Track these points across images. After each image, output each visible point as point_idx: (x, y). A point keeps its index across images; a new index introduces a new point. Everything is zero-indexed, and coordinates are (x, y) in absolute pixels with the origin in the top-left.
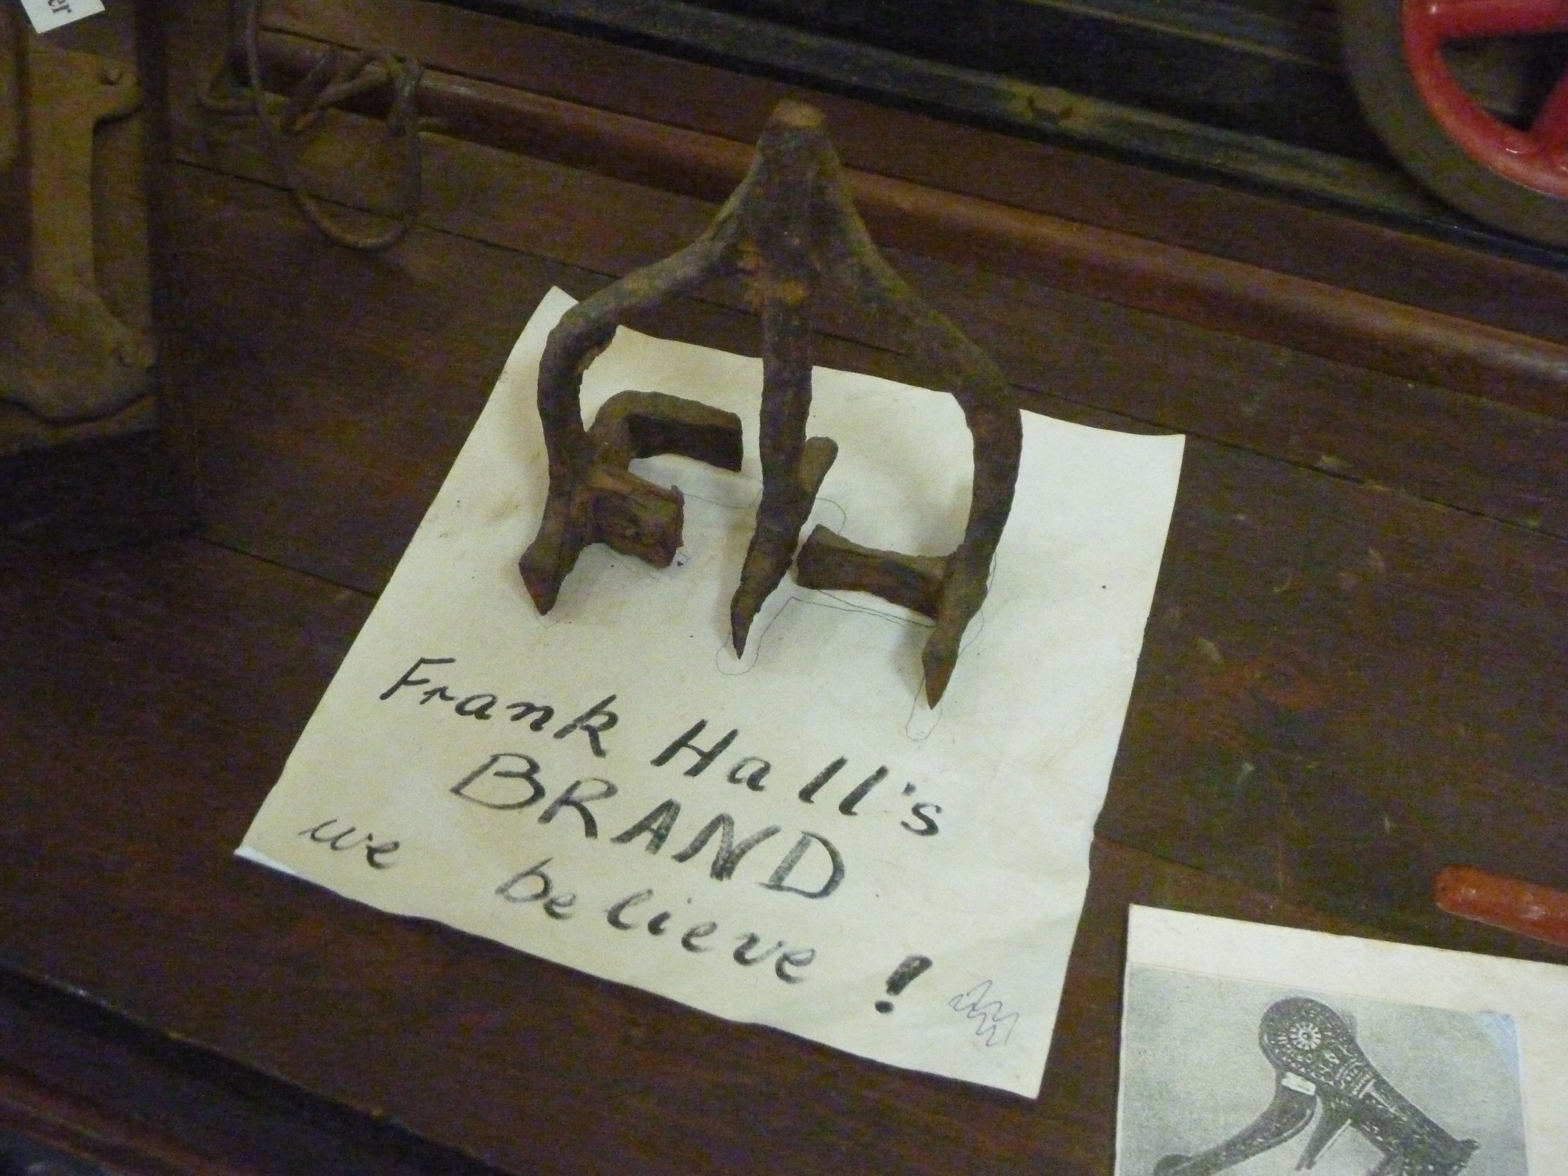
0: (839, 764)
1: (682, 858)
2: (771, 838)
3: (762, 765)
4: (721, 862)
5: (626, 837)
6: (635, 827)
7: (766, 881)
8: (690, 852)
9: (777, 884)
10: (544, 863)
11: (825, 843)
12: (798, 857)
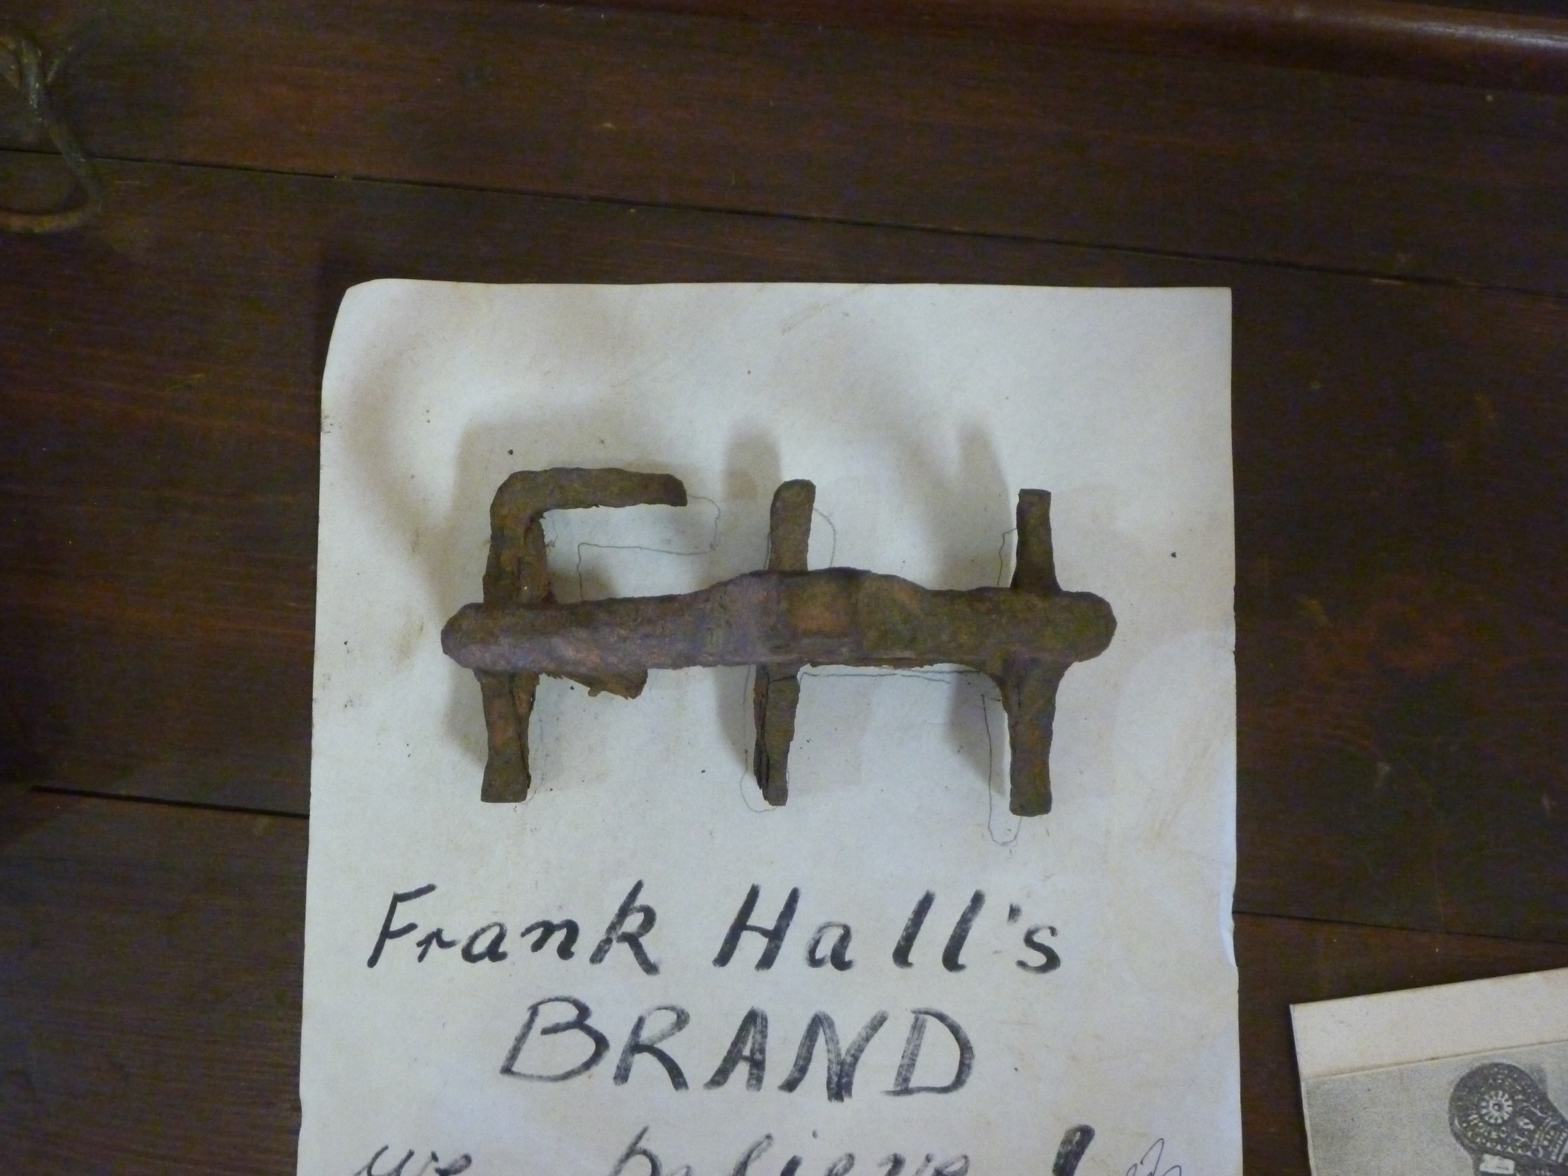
0: (926, 903)
1: (790, 1085)
2: (882, 1030)
3: (841, 931)
4: (835, 1079)
5: (720, 1077)
6: (726, 1060)
7: (891, 1087)
8: (796, 1075)
9: (904, 1088)
10: (640, 1137)
11: (941, 1018)
12: (918, 1047)
